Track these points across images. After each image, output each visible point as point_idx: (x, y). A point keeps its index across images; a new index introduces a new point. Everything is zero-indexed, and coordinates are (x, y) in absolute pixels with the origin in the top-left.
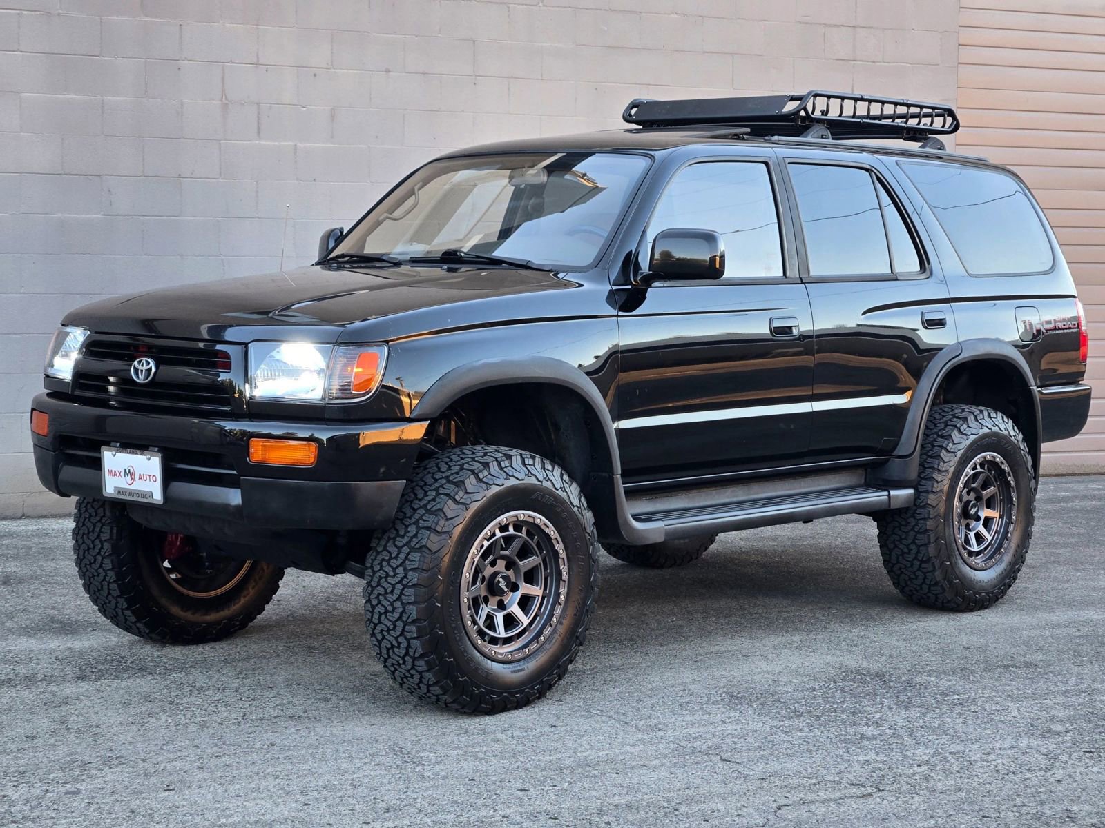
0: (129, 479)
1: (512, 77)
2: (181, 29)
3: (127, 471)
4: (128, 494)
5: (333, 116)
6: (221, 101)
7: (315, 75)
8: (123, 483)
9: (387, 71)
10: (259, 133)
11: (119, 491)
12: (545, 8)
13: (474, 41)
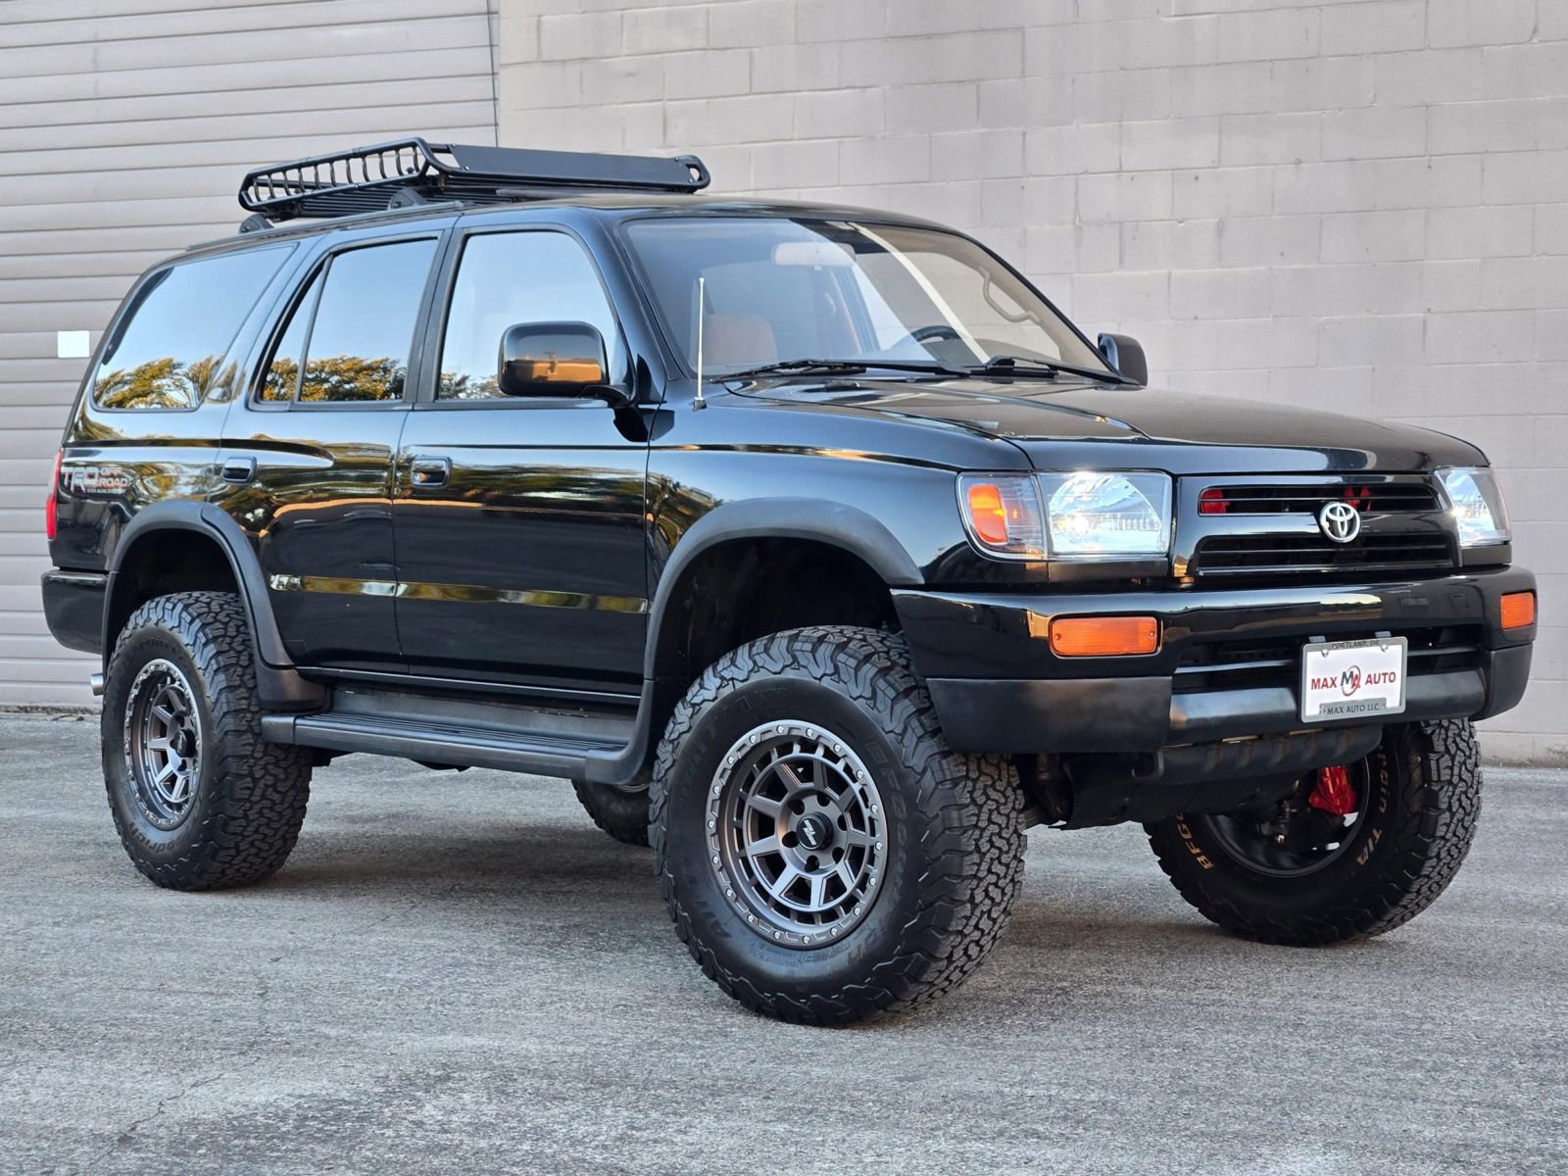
0: (1348, 687)
1: (1487, 152)
2: (1024, 138)
3: (1348, 675)
4: (1345, 710)
5: (1220, 230)
6: (1074, 223)
7: (1197, 178)
8: (1335, 695)
9: (1299, 162)
10: (1121, 261)
11: (1329, 708)
12: (1542, 44)
13: (1428, 107)
